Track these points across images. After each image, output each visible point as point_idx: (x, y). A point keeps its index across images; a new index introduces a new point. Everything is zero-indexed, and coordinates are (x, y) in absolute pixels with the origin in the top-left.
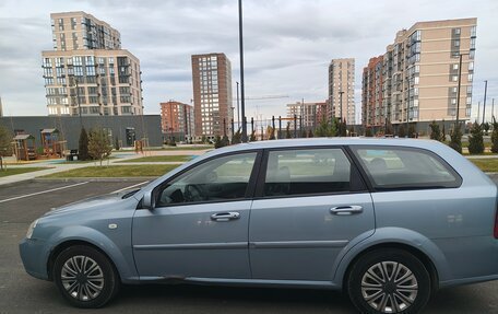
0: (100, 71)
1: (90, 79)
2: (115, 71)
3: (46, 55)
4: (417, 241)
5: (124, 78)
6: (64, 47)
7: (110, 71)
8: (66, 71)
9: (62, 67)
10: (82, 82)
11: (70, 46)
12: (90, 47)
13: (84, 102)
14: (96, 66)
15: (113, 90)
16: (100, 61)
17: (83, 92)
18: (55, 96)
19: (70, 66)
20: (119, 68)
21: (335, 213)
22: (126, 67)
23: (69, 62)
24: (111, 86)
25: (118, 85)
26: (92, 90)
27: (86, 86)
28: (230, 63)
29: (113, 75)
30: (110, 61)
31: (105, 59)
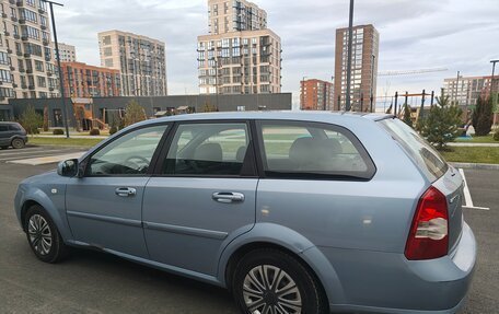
0: (245, 51)
1: (236, 60)
2: (258, 51)
3: (201, 39)
4: (299, 246)
5: (265, 57)
6: (217, 31)
7: (252, 51)
8: (216, 54)
9: (213, 49)
10: (228, 63)
11: (222, 30)
12: (239, 29)
13: (229, 82)
14: (241, 47)
15: (255, 69)
16: (245, 42)
17: (228, 73)
18: (205, 76)
19: (219, 49)
20: (261, 47)
21: (216, 199)
22: (268, 46)
23: (219, 44)
24: (252, 65)
25: (259, 64)
26: (237, 70)
27: (231, 66)
28: (378, 35)
29: (255, 54)
30: (254, 41)
31: (249, 40)
